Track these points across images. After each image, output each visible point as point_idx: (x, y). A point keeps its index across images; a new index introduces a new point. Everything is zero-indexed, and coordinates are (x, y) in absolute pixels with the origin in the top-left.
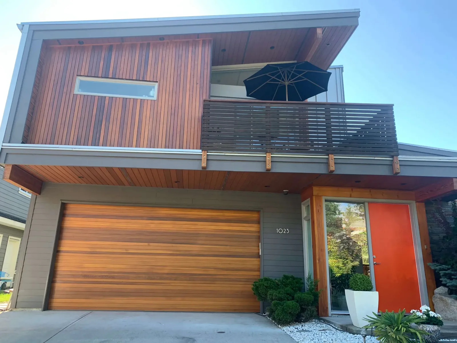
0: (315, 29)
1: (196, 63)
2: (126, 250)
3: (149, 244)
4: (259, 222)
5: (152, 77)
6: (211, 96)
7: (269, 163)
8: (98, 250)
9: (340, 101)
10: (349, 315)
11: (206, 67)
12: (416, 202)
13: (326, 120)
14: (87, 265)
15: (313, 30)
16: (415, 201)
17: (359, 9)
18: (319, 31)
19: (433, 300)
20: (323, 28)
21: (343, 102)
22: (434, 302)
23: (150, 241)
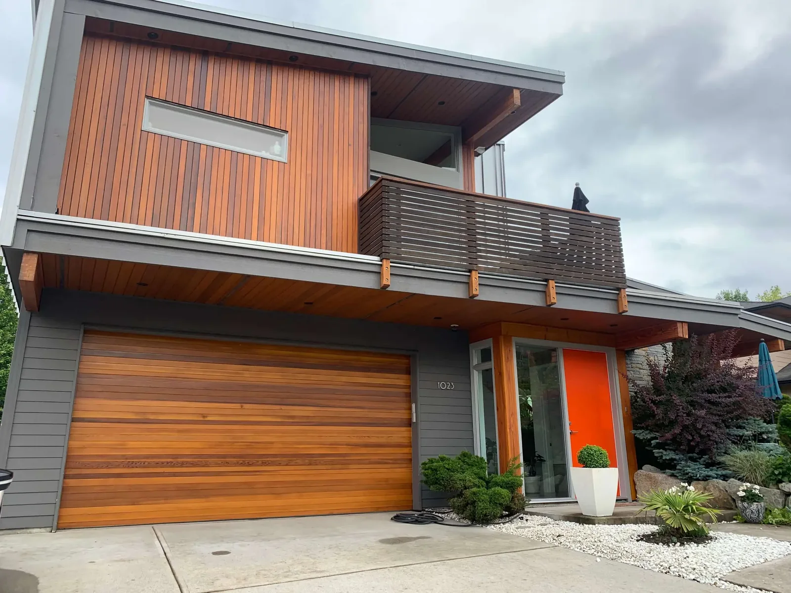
0: (510, 90)
1: (346, 109)
2: (204, 417)
3: (242, 406)
4: (408, 372)
5: (278, 121)
6: (371, 171)
7: (477, 287)
8: (152, 417)
9: (500, 195)
10: (577, 502)
11: (361, 120)
12: (616, 350)
13: (542, 229)
14: (132, 444)
15: (508, 91)
16: (614, 348)
17: (564, 72)
18: (517, 94)
19: (634, 478)
20: (522, 90)
21: (504, 197)
22: (636, 480)
23: (243, 401)
